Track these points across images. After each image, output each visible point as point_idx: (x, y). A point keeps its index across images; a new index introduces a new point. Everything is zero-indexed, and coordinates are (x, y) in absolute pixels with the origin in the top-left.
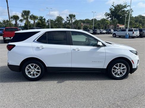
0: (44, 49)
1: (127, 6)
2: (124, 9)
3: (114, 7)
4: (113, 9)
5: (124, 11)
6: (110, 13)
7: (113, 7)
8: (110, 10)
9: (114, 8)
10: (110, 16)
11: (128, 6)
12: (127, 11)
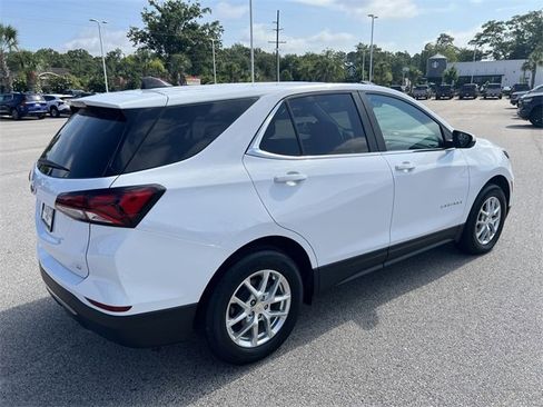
0: (304, 185)
1: (201, 8)
2: (193, 21)
3: (158, 8)
4: (157, 17)
5: (194, 27)
6: (148, 32)
7: (153, 8)
8: (147, 20)
9: (159, 14)
10: (151, 42)
11: (204, 11)
12: (204, 28)
